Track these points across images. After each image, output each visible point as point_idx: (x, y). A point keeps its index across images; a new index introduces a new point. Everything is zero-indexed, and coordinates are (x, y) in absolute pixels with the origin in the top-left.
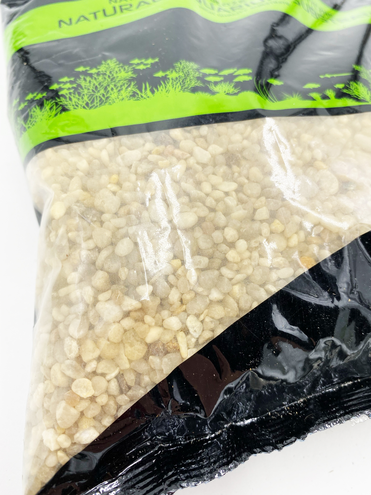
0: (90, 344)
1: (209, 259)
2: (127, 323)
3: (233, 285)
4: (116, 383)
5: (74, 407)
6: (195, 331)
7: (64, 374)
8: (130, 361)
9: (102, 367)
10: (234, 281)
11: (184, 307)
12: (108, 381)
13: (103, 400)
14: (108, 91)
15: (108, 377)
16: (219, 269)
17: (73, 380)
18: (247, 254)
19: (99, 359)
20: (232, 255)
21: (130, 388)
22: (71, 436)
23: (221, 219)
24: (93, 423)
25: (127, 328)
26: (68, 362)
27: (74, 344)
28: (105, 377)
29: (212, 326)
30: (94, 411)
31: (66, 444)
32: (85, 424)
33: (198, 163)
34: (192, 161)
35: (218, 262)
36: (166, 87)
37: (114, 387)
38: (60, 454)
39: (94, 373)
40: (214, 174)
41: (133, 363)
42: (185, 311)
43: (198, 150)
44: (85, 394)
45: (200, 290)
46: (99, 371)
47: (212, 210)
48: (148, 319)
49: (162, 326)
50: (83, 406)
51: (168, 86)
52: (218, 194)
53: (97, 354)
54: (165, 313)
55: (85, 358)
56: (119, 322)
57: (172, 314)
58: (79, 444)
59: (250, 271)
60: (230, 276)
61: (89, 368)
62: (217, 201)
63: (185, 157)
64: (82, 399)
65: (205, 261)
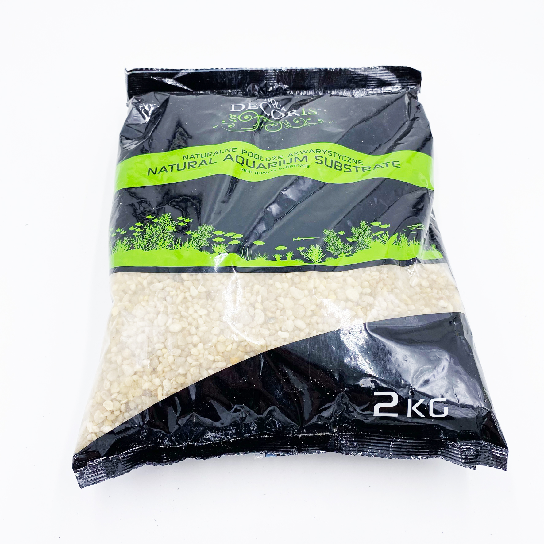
0: (115, 385)
1: (182, 351)
2: (135, 377)
3: (191, 367)
4: (125, 406)
5: (103, 414)
6: (166, 388)
7: (101, 397)
8: (133, 397)
9: (119, 397)
10: (192, 365)
11: (164, 374)
12: (121, 405)
13: (117, 413)
14: (159, 239)
15: (121, 403)
16: (186, 357)
17: (105, 401)
18: (202, 351)
19: (119, 393)
20: (194, 351)
21: (131, 410)
22: (100, 427)
23: (193, 330)
24: (111, 423)
25: (135, 380)
26: (104, 391)
27: (108, 383)
28: (120, 402)
29: (176, 386)
30: (112, 418)
31: (97, 431)
32: (106, 423)
33: (191, 296)
34: (187, 295)
35: (185, 353)
36: (189, 243)
37: (123, 408)
38: (93, 435)
39: (115, 399)
40: (197, 303)
41: (134, 398)
42: (164, 376)
43: (192, 288)
44: (109, 409)
45: (173, 367)
46: (117, 399)
47: (190, 324)
48: (145, 377)
49: (151, 382)
50: (107, 414)
51: (190, 243)
52: (196, 316)
53: (118, 390)
54: (154, 376)
55: (112, 391)
56: (132, 376)
57: (158, 377)
58: (102, 432)
59: (201, 361)
60: (190, 362)
61: (113, 397)
62: (194, 319)
63: (185, 291)
64: (107, 411)
65: (179, 352)
